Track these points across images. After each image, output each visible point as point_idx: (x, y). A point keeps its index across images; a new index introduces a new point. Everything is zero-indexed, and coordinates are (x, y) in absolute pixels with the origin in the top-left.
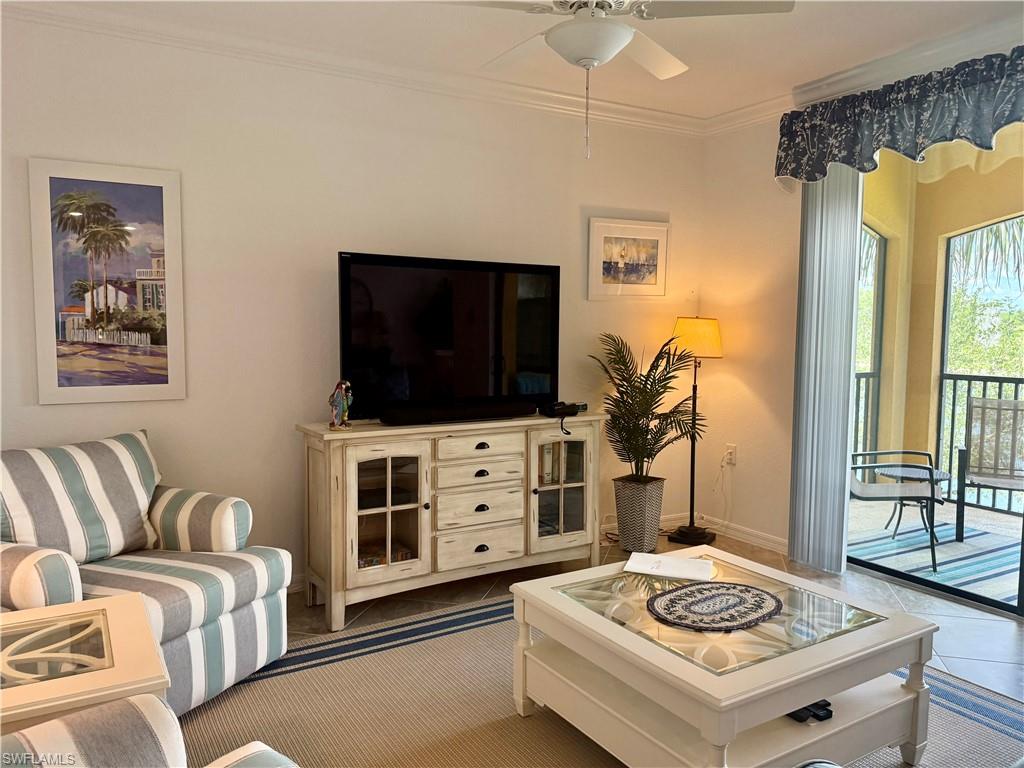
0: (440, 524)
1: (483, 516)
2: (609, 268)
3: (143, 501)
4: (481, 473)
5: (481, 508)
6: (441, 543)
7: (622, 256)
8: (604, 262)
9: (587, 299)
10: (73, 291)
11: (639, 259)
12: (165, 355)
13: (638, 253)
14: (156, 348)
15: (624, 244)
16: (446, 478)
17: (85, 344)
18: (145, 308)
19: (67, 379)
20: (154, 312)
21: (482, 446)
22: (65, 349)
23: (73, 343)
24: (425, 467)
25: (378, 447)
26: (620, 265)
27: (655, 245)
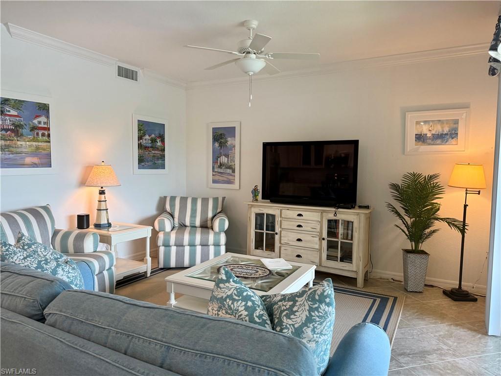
0: (282, 242)
1: (299, 243)
2: (420, 138)
3: (210, 215)
4: (299, 226)
5: (299, 240)
6: (282, 248)
7: (430, 130)
8: (416, 135)
9: (404, 153)
10: (216, 158)
11: (443, 131)
12: (234, 176)
13: (442, 128)
14: (233, 174)
15: (431, 124)
16: (285, 225)
17: (218, 172)
18: (231, 162)
19: (214, 182)
20: (233, 163)
21: (300, 215)
22: (214, 173)
23: (216, 172)
24: (278, 219)
25: (261, 209)
26: (428, 135)
27: (456, 122)
